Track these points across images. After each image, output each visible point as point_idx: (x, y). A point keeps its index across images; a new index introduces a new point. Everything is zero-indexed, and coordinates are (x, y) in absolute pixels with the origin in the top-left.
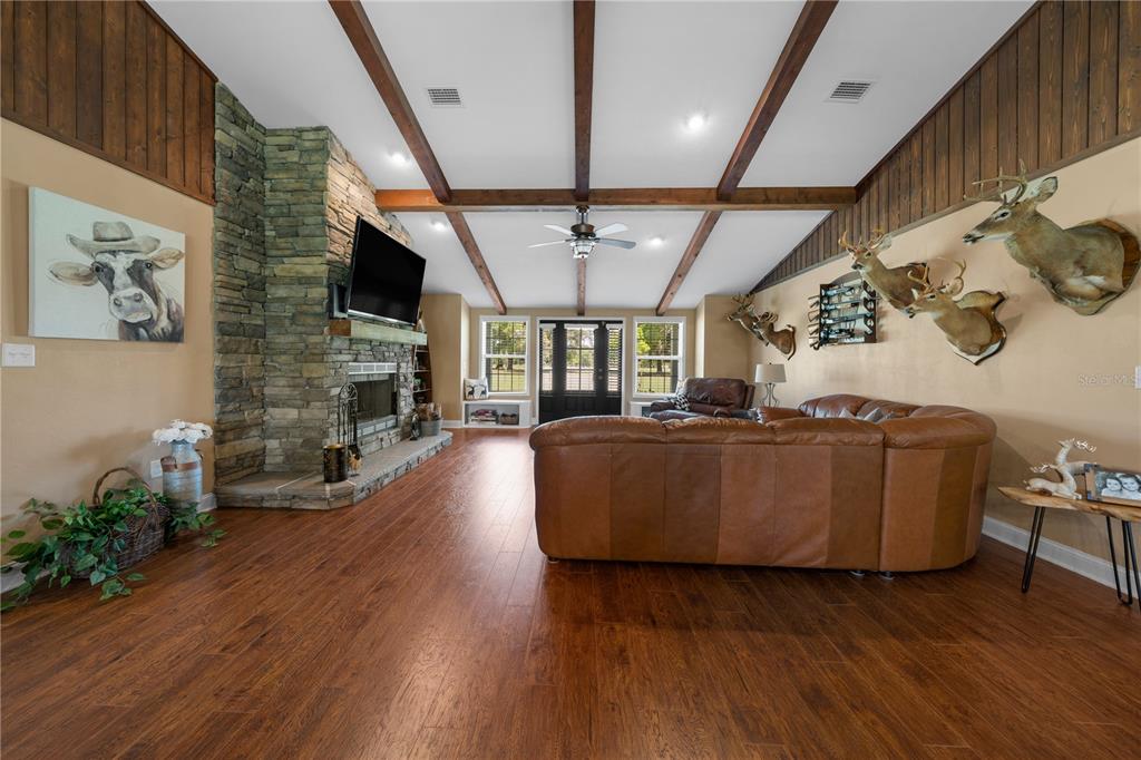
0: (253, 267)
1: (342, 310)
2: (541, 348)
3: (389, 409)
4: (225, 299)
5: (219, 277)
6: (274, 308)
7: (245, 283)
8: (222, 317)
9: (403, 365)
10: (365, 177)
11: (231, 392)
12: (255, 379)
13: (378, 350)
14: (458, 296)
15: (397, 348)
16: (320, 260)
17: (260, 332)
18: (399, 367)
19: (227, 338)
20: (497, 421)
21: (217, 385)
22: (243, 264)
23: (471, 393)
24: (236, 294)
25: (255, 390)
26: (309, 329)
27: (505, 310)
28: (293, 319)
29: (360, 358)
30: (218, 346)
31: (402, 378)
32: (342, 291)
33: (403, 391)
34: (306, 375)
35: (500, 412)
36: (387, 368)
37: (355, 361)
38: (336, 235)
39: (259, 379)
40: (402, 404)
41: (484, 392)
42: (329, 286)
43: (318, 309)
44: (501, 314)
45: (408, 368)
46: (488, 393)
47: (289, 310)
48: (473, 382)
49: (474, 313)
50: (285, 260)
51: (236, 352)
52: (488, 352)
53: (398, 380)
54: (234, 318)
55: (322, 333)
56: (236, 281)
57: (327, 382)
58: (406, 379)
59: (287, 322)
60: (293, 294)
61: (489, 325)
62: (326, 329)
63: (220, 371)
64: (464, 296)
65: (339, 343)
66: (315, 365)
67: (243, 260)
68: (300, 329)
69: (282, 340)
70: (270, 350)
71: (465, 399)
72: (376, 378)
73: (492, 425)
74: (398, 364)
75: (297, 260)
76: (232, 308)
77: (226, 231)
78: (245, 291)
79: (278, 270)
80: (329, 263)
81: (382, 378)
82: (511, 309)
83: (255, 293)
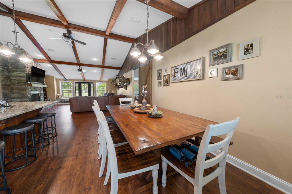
0: (7, 74)
1: (29, 82)
2: (75, 87)
3: (38, 100)
4: (3, 80)
5: (2, 76)
6: (12, 81)
7: (6, 77)
8: (3, 83)
9: (41, 91)
10: (31, 56)
11: (5, 96)
12: (9, 94)
13: (36, 89)
14: (54, 76)
15: (40, 88)
16: (24, 73)
17: (9, 85)
18: (40, 92)
19: (4, 87)
20: (65, 103)
21: (3, 95)
22: (6, 73)
23: (58, 97)
24: (5, 79)
25: (9, 96)
26: (22, 85)
27: (66, 80)
28: (18, 83)
29: (33, 90)
30: (2, 88)
31: (41, 94)
32: (29, 79)
33: (41, 96)
34: (22, 93)
35: (66, 101)
36: (38, 92)
37: (32, 90)
38: (27, 68)
39: (10, 94)
40: (42, 99)
41: (61, 97)
42: (27, 78)
43: (24, 82)
44: (65, 80)
45: (42, 92)
46: (63, 97)
47: (16, 82)
48: (58, 95)
49: (58, 80)
50: (15, 72)
51: (6, 89)
52: (62, 88)
53: (40, 94)
54: (5, 83)
55: (25, 86)
56: (5, 77)
57: (27, 94)
58: (42, 94)
59: (16, 84)
60: (17, 79)
61: (62, 83)
62: (26, 85)
63: (3, 93)
64: (55, 76)
65: (29, 87)
66: (24, 91)
67: (5, 73)
68: (19, 85)
69: (15, 87)
70: (12, 89)
71: (56, 98)
72: (35, 94)
73: (64, 103)
74: (40, 91)
75: (18, 73)
76: (4, 81)
77: (2, 68)
78: (6, 78)
79: (13, 74)
80: (26, 74)
81: (37, 94)
82: (67, 79)
83: (8, 78)
